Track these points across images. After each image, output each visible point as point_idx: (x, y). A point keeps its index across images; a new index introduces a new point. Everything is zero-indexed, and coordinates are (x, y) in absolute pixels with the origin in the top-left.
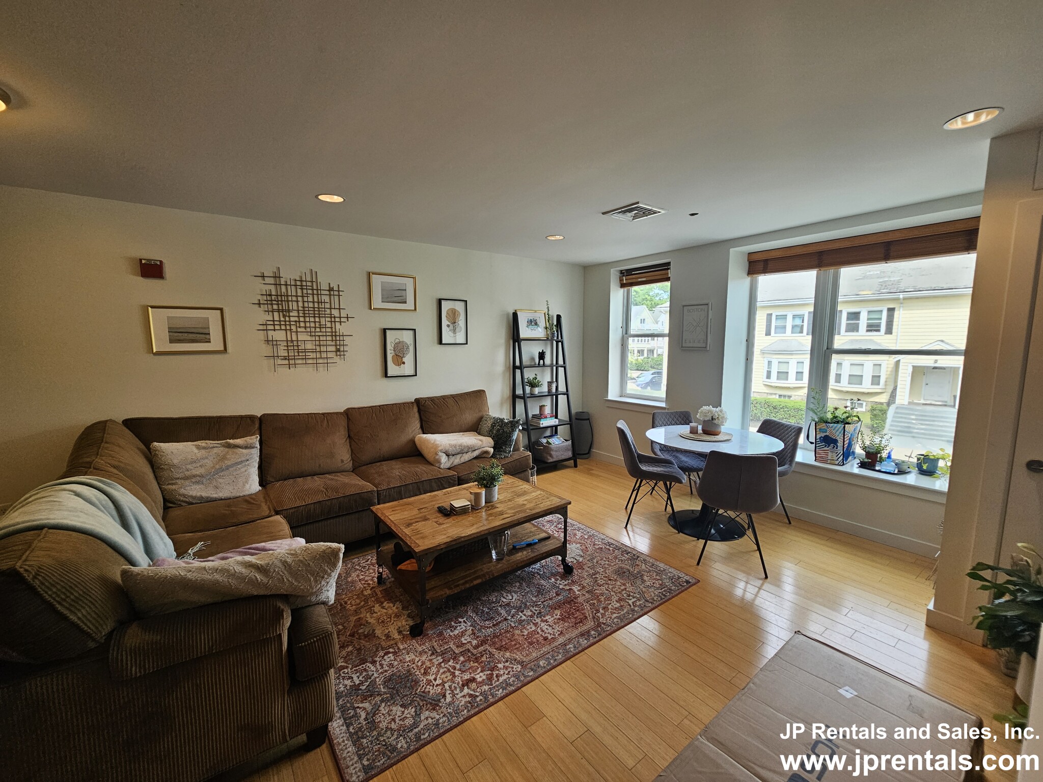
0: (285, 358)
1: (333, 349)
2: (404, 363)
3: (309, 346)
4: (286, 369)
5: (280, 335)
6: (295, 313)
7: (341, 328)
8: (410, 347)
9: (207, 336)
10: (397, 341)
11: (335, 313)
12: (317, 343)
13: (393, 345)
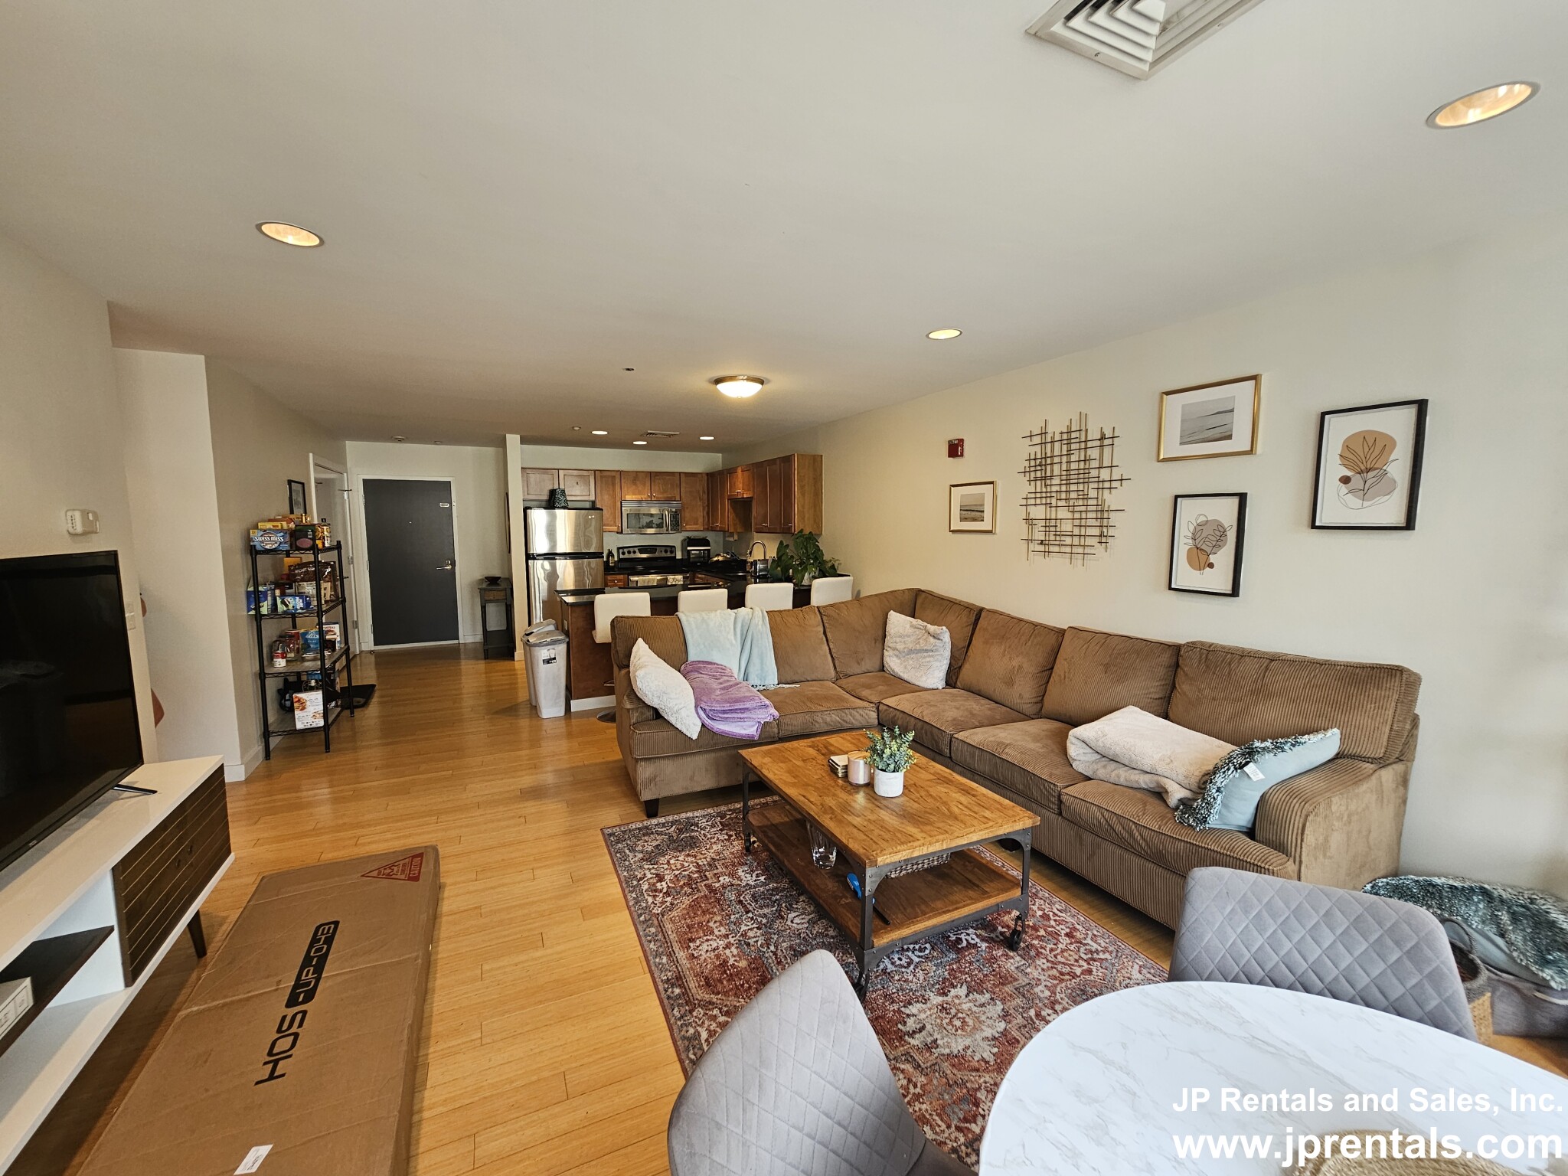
0: (1042, 543)
1: (1097, 531)
2: (1211, 566)
3: (1067, 527)
4: (1040, 558)
5: (1038, 512)
6: (1056, 481)
7: (1111, 499)
8: (1228, 533)
9: (982, 514)
10: (1202, 519)
11: (1105, 474)
12: (1077, 522)
13: (1192, 528)
